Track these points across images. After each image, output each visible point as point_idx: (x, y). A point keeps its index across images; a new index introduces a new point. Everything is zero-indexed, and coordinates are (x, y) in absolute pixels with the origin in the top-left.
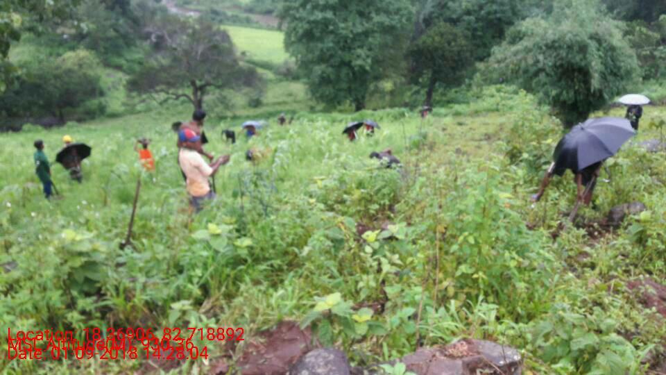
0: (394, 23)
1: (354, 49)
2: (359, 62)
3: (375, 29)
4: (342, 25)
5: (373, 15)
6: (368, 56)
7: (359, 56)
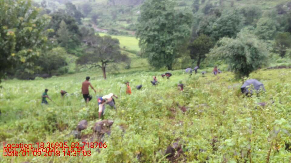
0: (182, 35)
1: (166, 46)
2: (168, 51)
3: (175, 38)
4: (161, 37)
5: (174, 33)
6: (172, 49)
7: (168, 49)
